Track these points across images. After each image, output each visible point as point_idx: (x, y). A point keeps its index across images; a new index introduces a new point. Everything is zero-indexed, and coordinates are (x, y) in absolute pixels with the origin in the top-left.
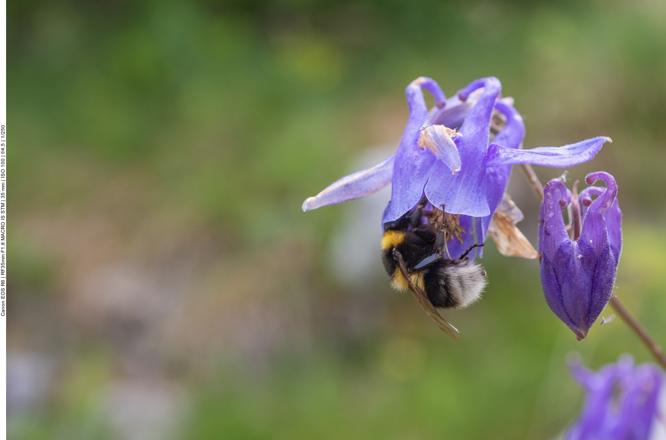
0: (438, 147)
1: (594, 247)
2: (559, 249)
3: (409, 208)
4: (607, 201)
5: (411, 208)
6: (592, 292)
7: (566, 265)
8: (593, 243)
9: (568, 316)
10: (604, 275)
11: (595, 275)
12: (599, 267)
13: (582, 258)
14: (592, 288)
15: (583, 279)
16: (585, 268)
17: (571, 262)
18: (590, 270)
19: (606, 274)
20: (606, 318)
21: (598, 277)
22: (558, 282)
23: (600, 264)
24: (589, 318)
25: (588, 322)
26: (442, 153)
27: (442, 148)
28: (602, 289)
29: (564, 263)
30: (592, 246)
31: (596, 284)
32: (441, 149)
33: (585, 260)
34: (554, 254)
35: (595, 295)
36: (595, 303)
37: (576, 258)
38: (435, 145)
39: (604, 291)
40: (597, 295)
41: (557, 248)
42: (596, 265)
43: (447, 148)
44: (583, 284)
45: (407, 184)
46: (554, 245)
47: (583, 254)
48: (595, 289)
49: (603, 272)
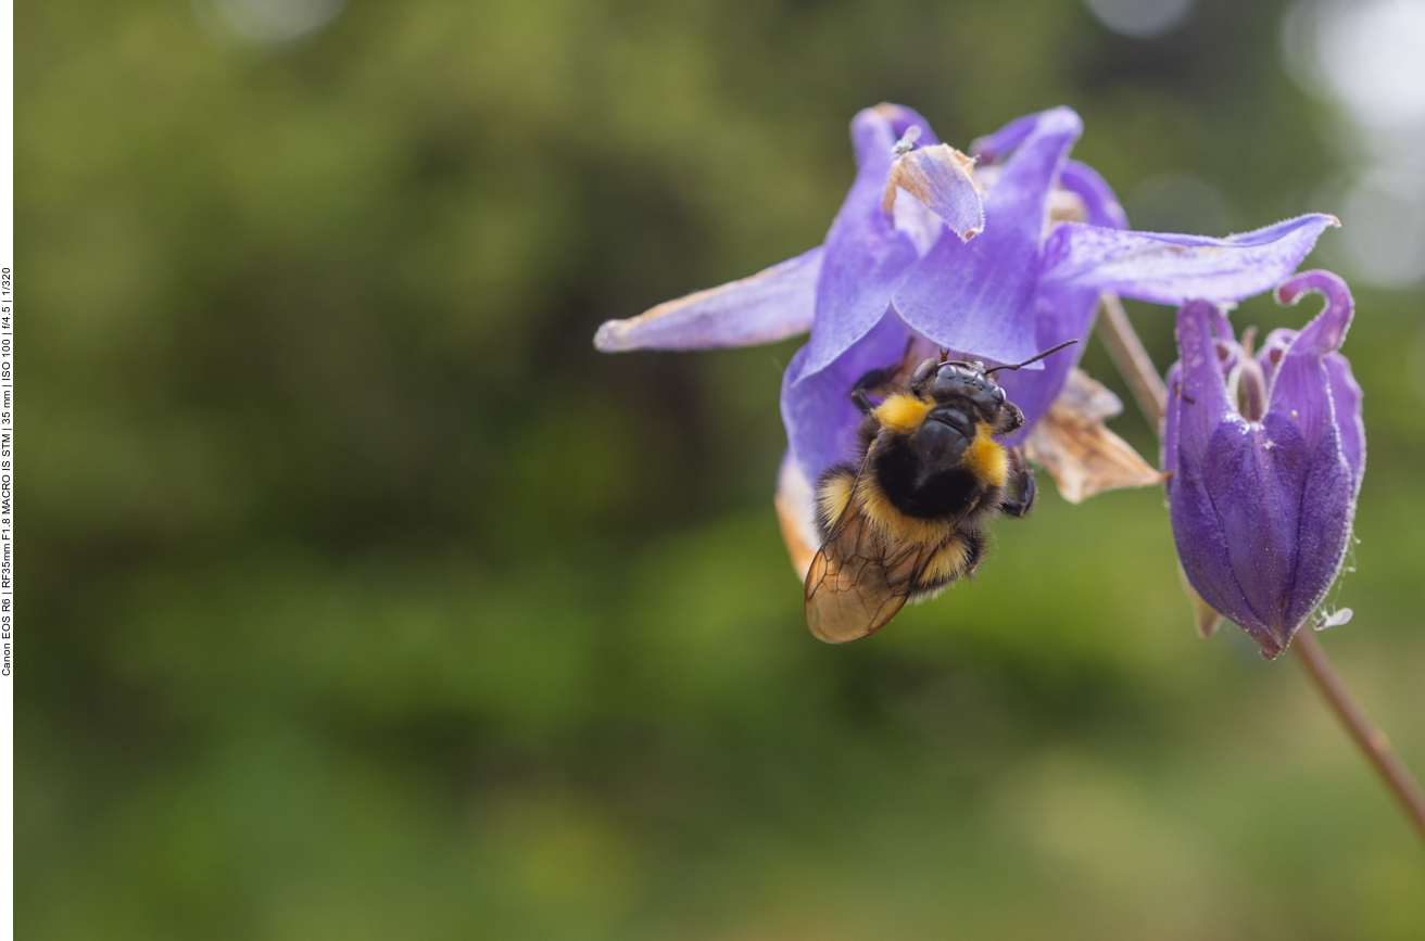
0: (931, 186)
1: (1302, 427)
2: (1218, 431)
3: (854, 338)
4: (1329, 331)
5: (859, 338)
6: (1299, 532)
7: (1235, 467)
8: (1300, 417)
9: (1242, 591)
10: (1328, 495)
11: (1306, 493)
12: (1315, 475)
13: (1273, 450)
14: (1300, 524)
15: (1276, 500)
16: (1281, 474)
17: (1247, 458)
18: (1293, 482)
19: (1331, 496)
20: (1330, 614)
21: (1312, 498)
22: (1215, 509)
23: (1317, 468)
24: (1291, 598)
25: (1289, 610)
26: (940, 199)
27: (940, 188)
28: (1322, 529)
29: (1231, 462)
30: (1297, 422)
31: (1308, 514)
32: (938, 190)
33: (1281, 455)
34: (1206, 443)
35: (1306, 541)
36: (1306, 561)
37: (1258, 448)
38: (925, 181)
39: (1328, 535)
40: (1312, 538)
41: (1214, 429)
42: (1308, 471)
43: (952, 188)
44: (1276, 509)
45: (854, 292)
46: (1206, 422)
47: (1276, 442)
48: (1306, 525)
49: (1324, 487)
